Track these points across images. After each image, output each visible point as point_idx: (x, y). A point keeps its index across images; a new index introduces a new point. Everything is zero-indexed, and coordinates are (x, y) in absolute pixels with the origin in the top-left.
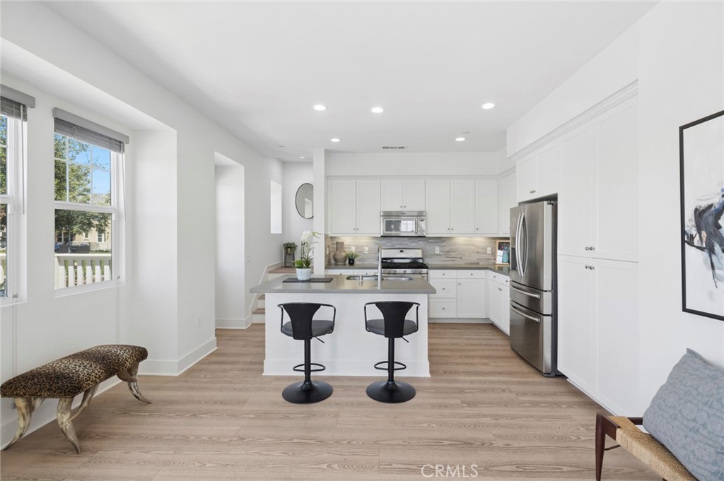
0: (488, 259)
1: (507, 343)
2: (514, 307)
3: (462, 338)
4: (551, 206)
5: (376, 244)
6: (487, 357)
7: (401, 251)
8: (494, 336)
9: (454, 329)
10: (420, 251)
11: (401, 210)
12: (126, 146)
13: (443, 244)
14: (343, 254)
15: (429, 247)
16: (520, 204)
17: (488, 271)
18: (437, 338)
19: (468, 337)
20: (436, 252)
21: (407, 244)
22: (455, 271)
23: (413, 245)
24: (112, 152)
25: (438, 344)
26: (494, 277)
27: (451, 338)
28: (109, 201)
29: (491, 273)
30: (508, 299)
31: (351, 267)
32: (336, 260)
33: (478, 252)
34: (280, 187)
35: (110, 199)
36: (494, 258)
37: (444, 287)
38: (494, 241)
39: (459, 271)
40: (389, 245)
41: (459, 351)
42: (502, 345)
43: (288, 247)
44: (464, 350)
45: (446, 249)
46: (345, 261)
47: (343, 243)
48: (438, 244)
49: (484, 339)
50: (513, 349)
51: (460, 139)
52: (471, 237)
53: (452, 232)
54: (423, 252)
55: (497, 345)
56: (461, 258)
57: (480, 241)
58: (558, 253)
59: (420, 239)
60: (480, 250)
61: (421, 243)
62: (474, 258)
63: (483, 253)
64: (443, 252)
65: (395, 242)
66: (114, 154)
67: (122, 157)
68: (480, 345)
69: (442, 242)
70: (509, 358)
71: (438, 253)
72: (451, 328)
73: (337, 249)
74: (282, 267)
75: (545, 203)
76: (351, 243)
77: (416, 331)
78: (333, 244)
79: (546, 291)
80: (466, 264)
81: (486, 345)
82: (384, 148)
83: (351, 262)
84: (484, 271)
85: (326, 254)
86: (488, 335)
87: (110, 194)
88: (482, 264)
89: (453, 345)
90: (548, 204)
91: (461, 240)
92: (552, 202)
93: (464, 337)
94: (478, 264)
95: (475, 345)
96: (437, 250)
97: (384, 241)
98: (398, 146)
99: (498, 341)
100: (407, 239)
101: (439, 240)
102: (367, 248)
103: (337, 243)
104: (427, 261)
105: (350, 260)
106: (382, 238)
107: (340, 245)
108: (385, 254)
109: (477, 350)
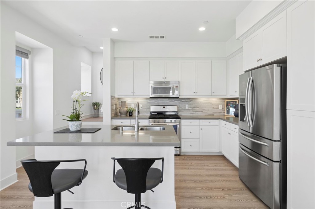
0: (220, 112)
1: (236, 173)
2: (243, 149)
3: (204, 169)
4: (279, 68)
5: (148, 103)
6: (223, 189)
7: (163, 107)
8: (225, 166)
9: (198, 160)
10: (176, 107)
11: (163, 80)
12: (29, 56)
13: (191, 103)
14: (126, 109)
15: (182, 105)
16: (246, 72)
17: (220, 120)
18: (185, 168)
19: (207, 167)
20: (186, 108)
21: (168, 103)
22: (199, 120)
23: (171, 103)
24: (22, 58)
25: (186, 175)
26: (225, 125)
27: (195, 169)
28: (20, 82)
29: (223, 122)
30: (238, 142)
31: (130, 118)
32: (121, 113)
33: (213, 108)
34: (90, 67)
35: (21, 81)
36: (224, 111)
37: (190, 131)
38: (224, 100)
39: (201, 120)
40: (156, 103)
41: (201, 182)
42: (233, 176)
43: (95, 105)
44: (205, 181)
45: (193, 106)
46: (127, 114)
47: (125, 102)
48: (187, 103)
49: (219, 170)
50: (242, 180)
51: (202, 29)
52: (208, 98)
53: (197, 94)
54: (178, 108)
55: (229, 176)
56: (202, 111)
57: (215, 100)
58: (287, 108)
59: (176, 99)
60: (215, 107)
61: (176, 102)
62: (211, 112)
63: (217, 108)
64: (191, 108)
65: (160, 101)
66: (23, 59)
67: (27, 61)
68: (216, 176)
69: (190, 101)
70: (240, 189)
71: (188, 108)
72: (196, 160)
73: (121, 106)
74: (91, 117)
75: (275, 65)
76: (131, 103)
77: (161, 182)
78: (119, 103)
79: (275, 141)
80: (206, 115)
81: (221, 175)
82: (151, 37)
83: (130, 114)
84: (217, 121)
85: (112, 110)
86: (221, 166)
87: (21, 78)
88: (216, 115)
89: (197, 175)
90: (278, 66)
91: (202, 100)
92: (281, 65)
93: (205, 167)
94: (213, 115)
95: (213, 175)
96: (187, 107)
97: (153, 101)
98: (160, 36)
99: (230, 172)
100: (167, 99)
101: (188, 99)
102: (142, 105)
103: (121, 102)
104: (181, 114)
105: (129, 113)
106: (151, 99)
107: (123, 104)
108: (153, 109)
109: (215, 181)
